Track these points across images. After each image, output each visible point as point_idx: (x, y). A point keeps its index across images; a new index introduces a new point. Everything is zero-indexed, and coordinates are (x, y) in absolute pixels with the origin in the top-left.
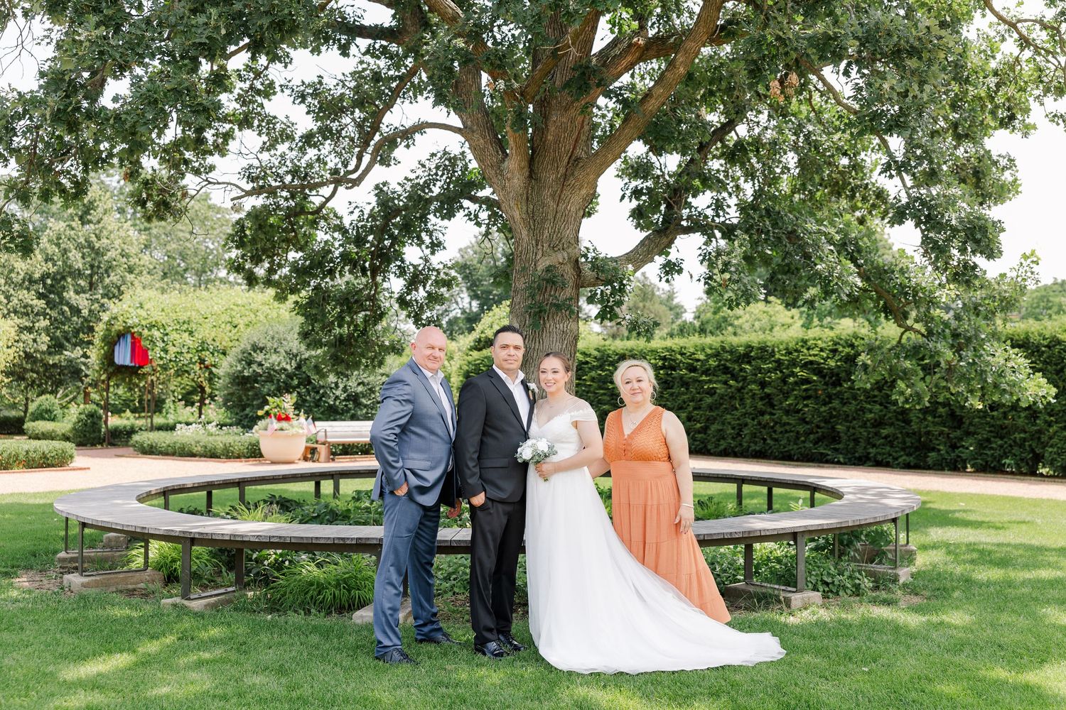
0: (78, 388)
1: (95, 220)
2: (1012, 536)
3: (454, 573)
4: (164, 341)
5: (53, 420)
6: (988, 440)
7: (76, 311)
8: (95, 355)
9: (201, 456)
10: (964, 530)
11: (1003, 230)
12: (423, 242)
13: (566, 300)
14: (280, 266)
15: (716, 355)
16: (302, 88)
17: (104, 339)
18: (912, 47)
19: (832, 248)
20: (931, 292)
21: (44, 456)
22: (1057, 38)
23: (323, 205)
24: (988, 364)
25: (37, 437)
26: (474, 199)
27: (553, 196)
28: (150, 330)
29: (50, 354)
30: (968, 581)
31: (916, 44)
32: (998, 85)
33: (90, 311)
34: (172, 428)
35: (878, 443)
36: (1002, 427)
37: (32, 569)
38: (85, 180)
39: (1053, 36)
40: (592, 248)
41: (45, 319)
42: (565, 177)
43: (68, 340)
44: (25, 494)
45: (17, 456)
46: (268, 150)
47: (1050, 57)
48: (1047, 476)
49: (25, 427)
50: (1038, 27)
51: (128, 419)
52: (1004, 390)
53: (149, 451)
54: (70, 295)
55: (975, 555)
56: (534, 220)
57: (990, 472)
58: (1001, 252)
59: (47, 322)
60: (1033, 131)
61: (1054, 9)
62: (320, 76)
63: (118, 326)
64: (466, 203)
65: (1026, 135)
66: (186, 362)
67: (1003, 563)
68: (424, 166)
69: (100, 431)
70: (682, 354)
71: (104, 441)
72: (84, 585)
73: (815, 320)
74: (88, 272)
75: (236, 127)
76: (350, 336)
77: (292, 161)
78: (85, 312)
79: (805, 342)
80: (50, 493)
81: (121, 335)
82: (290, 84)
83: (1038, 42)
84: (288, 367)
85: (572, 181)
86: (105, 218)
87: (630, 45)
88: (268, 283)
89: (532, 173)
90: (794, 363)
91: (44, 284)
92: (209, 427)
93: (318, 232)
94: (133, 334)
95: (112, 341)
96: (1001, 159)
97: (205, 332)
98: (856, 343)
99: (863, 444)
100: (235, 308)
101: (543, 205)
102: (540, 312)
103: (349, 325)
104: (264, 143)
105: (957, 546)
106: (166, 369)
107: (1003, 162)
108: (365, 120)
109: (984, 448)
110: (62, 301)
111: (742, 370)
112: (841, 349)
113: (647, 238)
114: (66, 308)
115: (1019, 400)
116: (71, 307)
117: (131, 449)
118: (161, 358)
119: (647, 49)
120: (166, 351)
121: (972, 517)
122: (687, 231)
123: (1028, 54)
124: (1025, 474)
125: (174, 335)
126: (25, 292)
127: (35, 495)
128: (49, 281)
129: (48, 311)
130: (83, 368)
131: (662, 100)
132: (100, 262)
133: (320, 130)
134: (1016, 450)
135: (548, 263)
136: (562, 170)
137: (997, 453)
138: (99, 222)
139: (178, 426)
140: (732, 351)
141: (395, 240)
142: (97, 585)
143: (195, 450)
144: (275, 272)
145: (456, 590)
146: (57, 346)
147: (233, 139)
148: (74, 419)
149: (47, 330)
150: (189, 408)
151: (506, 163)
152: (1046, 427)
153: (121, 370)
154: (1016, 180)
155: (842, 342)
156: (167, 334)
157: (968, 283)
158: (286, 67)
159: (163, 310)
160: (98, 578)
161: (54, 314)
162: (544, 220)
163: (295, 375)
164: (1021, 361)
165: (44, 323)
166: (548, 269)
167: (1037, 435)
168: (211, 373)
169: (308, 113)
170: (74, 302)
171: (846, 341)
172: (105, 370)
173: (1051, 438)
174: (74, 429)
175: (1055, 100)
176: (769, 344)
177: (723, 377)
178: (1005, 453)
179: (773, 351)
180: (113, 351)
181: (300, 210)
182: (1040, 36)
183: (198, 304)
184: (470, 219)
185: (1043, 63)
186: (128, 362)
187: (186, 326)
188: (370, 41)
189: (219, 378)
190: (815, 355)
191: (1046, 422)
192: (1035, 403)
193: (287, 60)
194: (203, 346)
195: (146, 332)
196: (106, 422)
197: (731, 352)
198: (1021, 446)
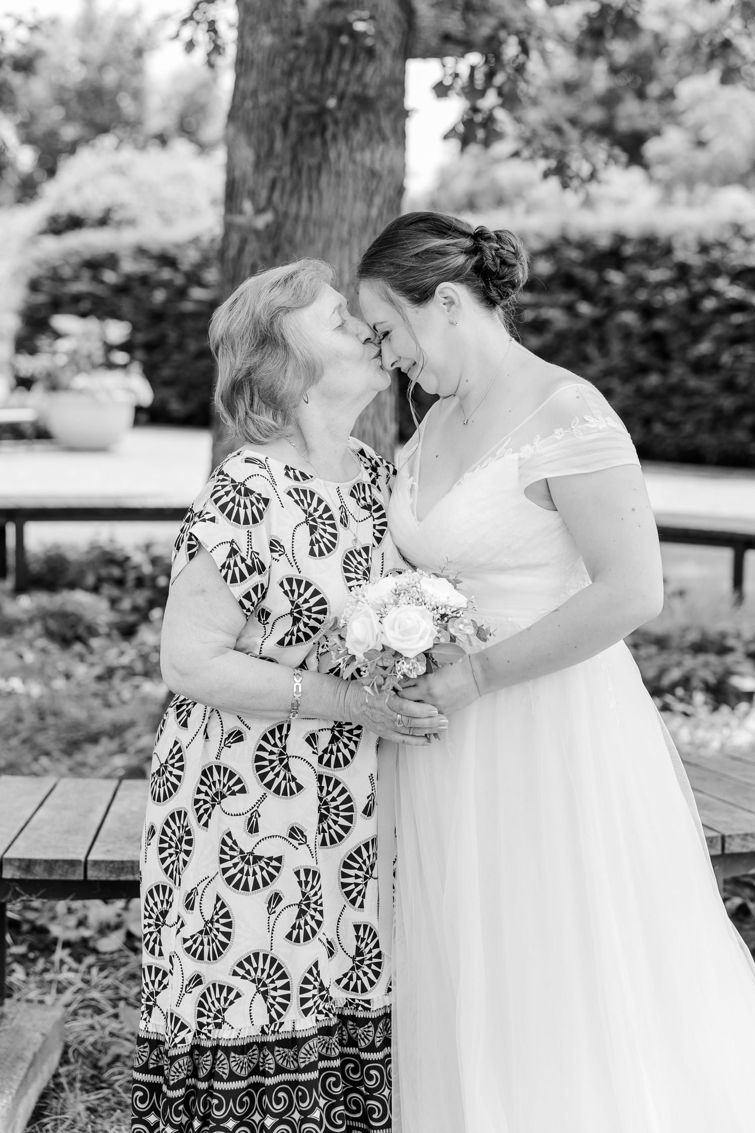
15: (551, 251)
79: (739, 227)
90: (714, 270)
111: (604, 282)
140: (584, 245)
177: (564, 297)
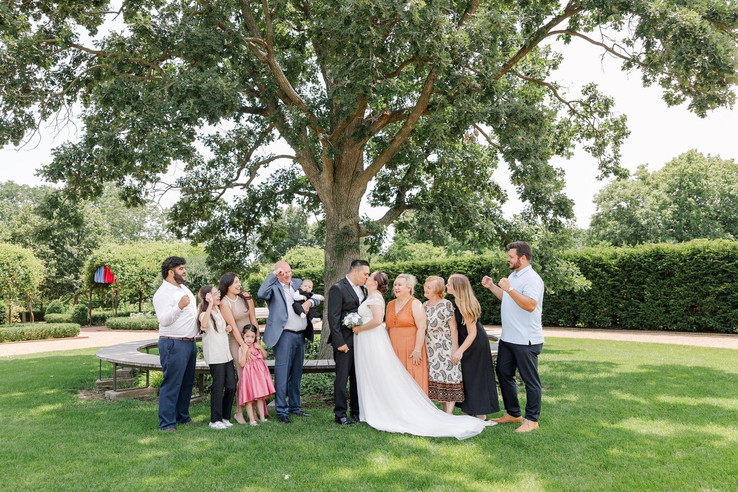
0: (72, 295)
1: (80, 207)
2: (578, 357)
3: (309, 384)
4: (122, 270)
5: (60, 313)
6: (551, 310)
7: (71, 255)
8: (83, 277)
9: (145, 329)
10: (553, 355)
11: (574, 204)
12: (271, 215)
13: (355, 243)
14: (194, 228)
16: (209, 138)
17: (89, 269)
18: (532, 118)
19: (482, 215)
20: (530, 236)
21: (64, 332)
22: (589, 110)
23: (218, 198)
24: (558, 271)
25: (52, 322)
26: (300, 193)
27: (346, 191)
28: (115, 264)
29: (57, 278)
30: (566, 380)
31: (535, 117)
32: (560, 133)
33: (78, 255)
34: (128, 315)
35: (495, 313)
36: (558, 303)
37: (83, 389)
38: (101, 187)
39: (586, 109)
40: (365, 217)
41: (54, 259)
42: (352, 181)
43: (66, 271)
44: (61, 351)
45: (50, 332)
46: (189, 169)
47: (585, 119)
48: (583, 328)
49: (45, 316)
50: (579, 104)
51: (100, 311)
52: (566, 283)
53: (117, 327)
54: (67, 247)
55: (564, 367)
56: (337, 203)
57: (552, 326)
58: (573, 215)
59: (56, 261)
60: (572, 156)
61: (587, 96)
62: (218, 132)
63: (98, 262)
64: (296, 195)
65: (569, 158)
66: (134, 280)
67: (580, 370)
68: (274, 177)
69: (87, 318)
70: (392, 270)
71: (89, 323)
72: (117, 396)
73: (453, 251)
74: (77, 234)
75: (171, 158)
76: (232, 263)
77: (202, 175)
78: (76, 256)
79: (456, 262)
80: (74, 350)
81: (98, 267)
82: (203, 136)
83: (579, 112)
84: (190, 282)
85: (355, 183)
86: (86, 206)
87: (383, 115)
88: (188, 236)
89: (335, 180)
91: (54, 241)
92: (147, 314)
93: (215, 211)
94: (105, 267)
95: (93, 270)
96: (557, 170)
97: (144, 265)
98: (482, 263)
99: (487, 314)
100: (159, 251)
101: (341, 196)
102: (342, 249)
103: (231, 257)
104: (187, 166)
105: (553, 363)
106: (123, 284)
107: (559, 172)
108: (242, 154)
109: (549, 314)
110: (63, 249)
112: (474, 266)
113: (390, 211)
114: (65, 254)
115: (573, 288)
116: (68, 253)
117: (105, 327)
118: (121, 279)
119: (391, 117)
120: (124, 275)
121: (552, 349)
122: (409, 207)
123: (574, 118)
124: (570, 327)
125: (128, 267)
126: (44, 245)
127: (66, 351)
128: (56, 240)
129: (56, 255)
130: (75, 285)
131: (401, 142)
132: (83, 229)
133: (218, 160)
134: (565, 315)
135: (344, 225)
136: (350, 178)
137: (556, 317)
138: (82, 209)
139: (131, 314)
141: (257, 214)
142: (124, 395)
143: (142, 326)
144: (191, 231)
145: (312, 392)
146: (61, 274)
147: (170, 164)
148: (72, 312)
149: (55, 265)
150: (132, 305)
151: (322, 175)
152: (580, 303)
153: (98, 285)
154: (563, 180)
155: (475, 262)
156: (124, 266)
157: (556, 231)
158: (200, 128)
159: (121, 253)
160: (124, 392)
161: (59, 257)
162: (342, 203)
163: (194, 286)
164: (576, 269)
165: (54, 262)
166: (345, 228)
167: (576, 307)
168: (147, 286)
169: (212, 151)
170: (70, 251)
171: (477, 262)
172: (90, 286)
173: (583, 308)
174: (73, 317)
175: (587, 140)
176: (437, 264)
178: (560, 316)
179: (439, 267)
180: (94, 275)
181: (207, 200)
182: (580, 109)
183: (140, 250)
184: (299, 204)
185: (581, 122)
186: (102, 282)
187: (134, 261)
188: (250, 115)
189: (153, 288)
190: (461, 269)
191: (580, 300)
192: (581, 290)
193: (201, 124)
194: (143, 272)
195: (113, 265)
196: (90, 313)
197: (418, 269)
198: (568, 312)
